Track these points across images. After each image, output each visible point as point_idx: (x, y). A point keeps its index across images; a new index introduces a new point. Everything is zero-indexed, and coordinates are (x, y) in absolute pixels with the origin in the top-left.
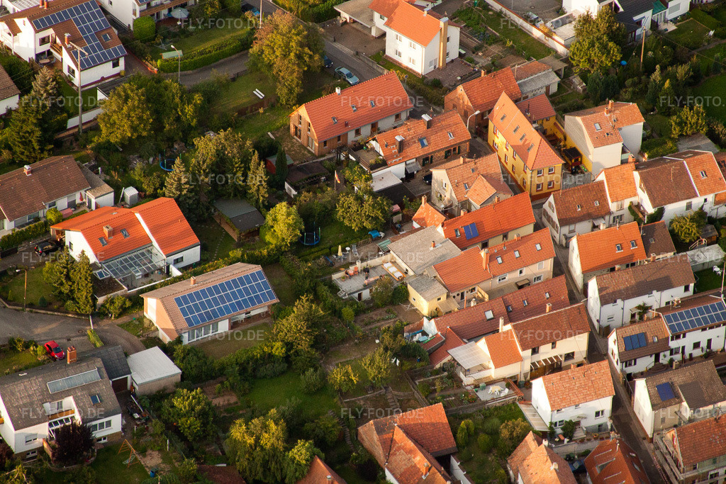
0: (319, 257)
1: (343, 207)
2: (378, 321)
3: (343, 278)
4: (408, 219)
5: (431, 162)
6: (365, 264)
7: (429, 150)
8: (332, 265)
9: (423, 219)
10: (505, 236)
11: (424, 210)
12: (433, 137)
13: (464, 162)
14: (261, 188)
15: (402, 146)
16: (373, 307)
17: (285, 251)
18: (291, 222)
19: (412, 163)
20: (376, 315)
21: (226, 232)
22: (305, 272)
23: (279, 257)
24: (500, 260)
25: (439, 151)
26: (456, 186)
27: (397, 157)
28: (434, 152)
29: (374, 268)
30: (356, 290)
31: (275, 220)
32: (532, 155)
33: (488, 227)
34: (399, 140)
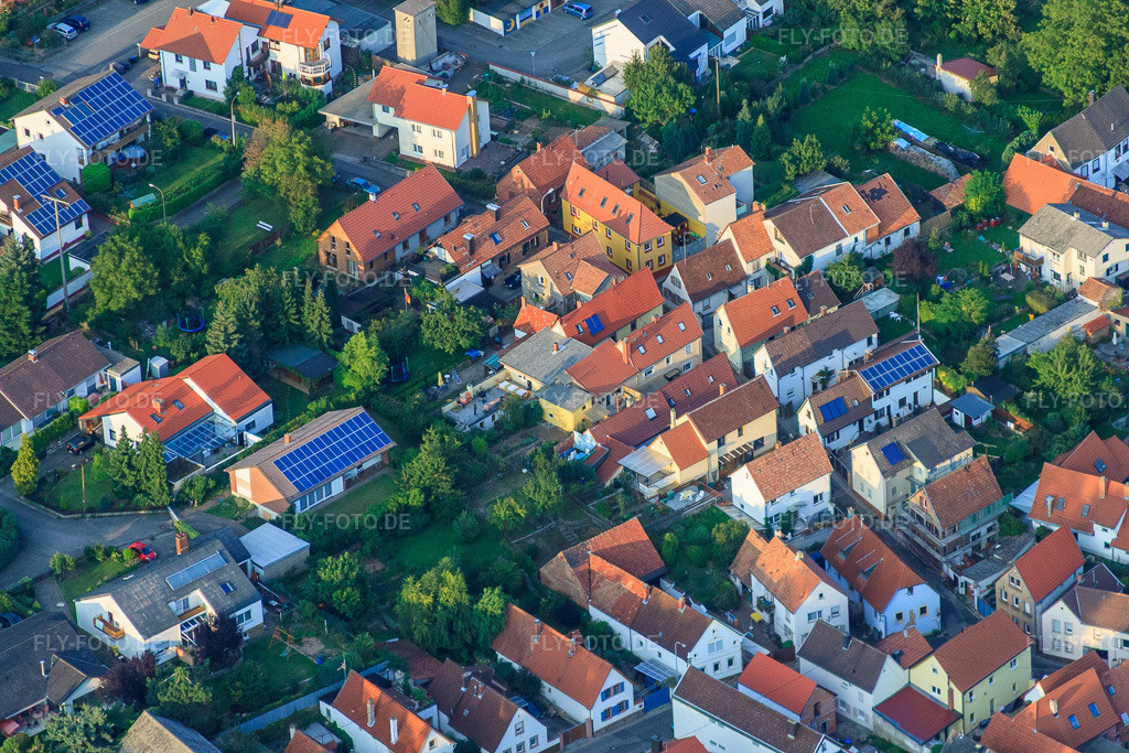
1: (428, 327)
2: (517, 448)
3: (457, 409)
4: (507, 330)
5: (510, 261)
6: (477, 387)
7: (504, 246)
8: (435, 397)
9: (528, 324)
10: (634, 327)
11: (527, 313)
12: (505, 230)
13: (559, 248)
14: (323, 323)
15: (473, 246)
16: (502, 435)
17: (376, 391)
18: (374, 355)
19: (488, 266)
20: (512, 442)
21: (291, 387)
22: (415, 405)
24: (642, 349)
25: (515, 246)
26: (557, 278)
27: (470, 261)
28: (510, 248)
29: (489, 390)
31: (352, 357)
32: (634, 227)
33: (613, 316)
34: (469, 238)
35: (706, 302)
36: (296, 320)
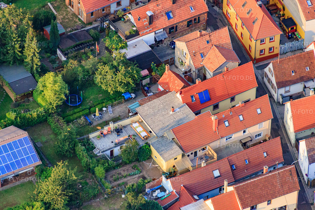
0: (80, 117)
1: (101, 74)
2: (126, 177)
3: (99, 137)
5: (176, 30)
6: (116, 125)
7: (173, 21)
8: (91, 124)
9: (167, 83)
10: (233, 99)
11: (168, 76)
12: (177, 11)
13: (201, 35)
15: (151, 19)
16: (121, 164)
17: (52, 113)
19: (160, 32)
20: (124, 171)
21: (7, 94)
23: (47, 118)
24: (227, 124)
25: (182, 22)
26: (194, 55)
27: (148, 28)
28: (179, 23)
29: (125, 127)
30: (108, 147)
31: (44, 86)
32: (256, 27)
33: (219, 92)
34: (149, 15)
35: (287, 88)
36: (19, 51)
